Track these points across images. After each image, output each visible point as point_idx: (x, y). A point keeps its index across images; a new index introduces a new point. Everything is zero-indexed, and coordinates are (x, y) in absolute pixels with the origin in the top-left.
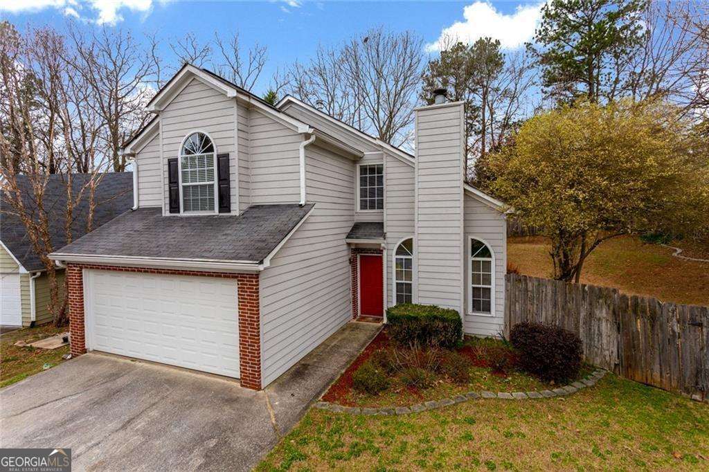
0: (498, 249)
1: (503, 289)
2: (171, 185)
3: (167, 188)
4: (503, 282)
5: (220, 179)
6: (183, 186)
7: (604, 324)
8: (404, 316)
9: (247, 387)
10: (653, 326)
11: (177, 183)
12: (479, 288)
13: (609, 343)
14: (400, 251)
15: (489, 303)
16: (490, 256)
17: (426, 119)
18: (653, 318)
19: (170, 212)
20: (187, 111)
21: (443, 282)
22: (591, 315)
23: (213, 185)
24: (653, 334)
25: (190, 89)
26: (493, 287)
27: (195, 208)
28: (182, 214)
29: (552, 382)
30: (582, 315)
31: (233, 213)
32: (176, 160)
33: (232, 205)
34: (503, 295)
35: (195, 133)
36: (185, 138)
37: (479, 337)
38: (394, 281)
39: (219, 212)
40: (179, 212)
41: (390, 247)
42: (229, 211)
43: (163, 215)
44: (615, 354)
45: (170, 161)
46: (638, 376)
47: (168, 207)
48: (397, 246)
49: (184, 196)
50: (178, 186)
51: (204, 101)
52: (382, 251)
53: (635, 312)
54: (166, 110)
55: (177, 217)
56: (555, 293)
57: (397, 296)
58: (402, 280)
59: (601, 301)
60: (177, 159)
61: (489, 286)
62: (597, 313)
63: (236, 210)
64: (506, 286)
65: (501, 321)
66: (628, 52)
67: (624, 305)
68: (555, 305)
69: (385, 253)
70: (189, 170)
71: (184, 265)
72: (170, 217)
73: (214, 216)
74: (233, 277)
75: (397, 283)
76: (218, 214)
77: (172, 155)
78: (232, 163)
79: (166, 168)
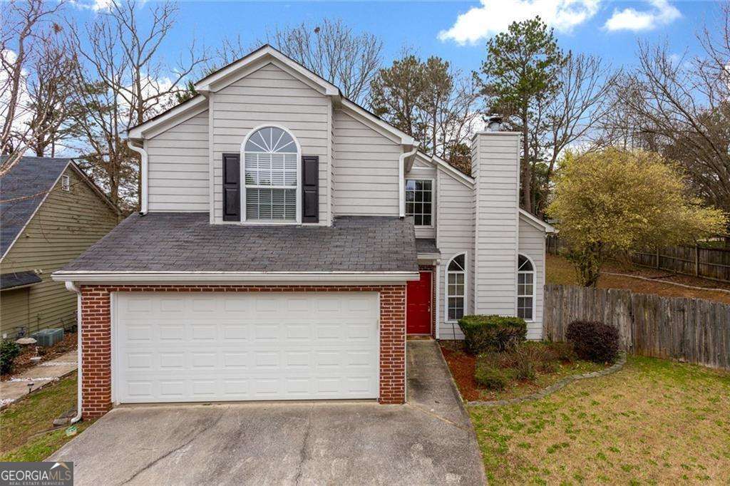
0: (539, 263)
1: (542, 297)
2: (227, 186)
3: (220, 189)
4: (542, 291)
5: (304, 184)
6: (248, 190)
7: (622, 317)
8: (483, 325)
9: (389, 403)
10: (655, 315)
11: (237, 183)
12: (523, 298)
13: (625, 331)
14: (453, 267)
15: (531, 310)
16: (532, 269)
17: (488, 143)
18: (655, 309)
19: (224, 220)
20: (256, 100)
21: (500, 294)
22: (613, 312)
23: (295, 190)
24: (655, 320)
25: (263, 75)
26: (534, 296)
27: (265, 215)
28: (244, 221)
29: (606, 363)
30: (606, 313)
31: (321, 224)
32: (237, 156)
33: (320, 214)
34: (542, 303)
35: (270, 127)
36: (252, 131)
37: (535, 341)
38: (447, 296)
39: (303, 222)
40: (239, 220)
41: (442, 263)
42: (317, 221)
43: (211, 223)
44: (630, 339)
45: (226, 157)
46: (646, 352)
47: (220, 213)
48: (449, 262)
49: (248, 200)
50: (239, 188)
51: (285, 92)
52: (435, 267)
53: (644, 306)
54: (221, 92)
55: (235, 225)
56: (585, 296)
57: (449, 310)
58: (454, 294)
59: (619, 300)
60: (239, 155)
61: (531, 296)
62: (617, 309)
63: (326, 219)
64: (545, 294)
65: (540, 325)
66: (545, 96)
67: (637, 302)
68: (585, 307)
69: (438, 269)
70: (258, 170)
71: (317, 279)
72: (224, 226)
73: (296, 226)
74: (375, 290)
75: (449, 298)
76: (300, 223)
77: (231, 150)
78: (321, 167)
79: (220, 164)
